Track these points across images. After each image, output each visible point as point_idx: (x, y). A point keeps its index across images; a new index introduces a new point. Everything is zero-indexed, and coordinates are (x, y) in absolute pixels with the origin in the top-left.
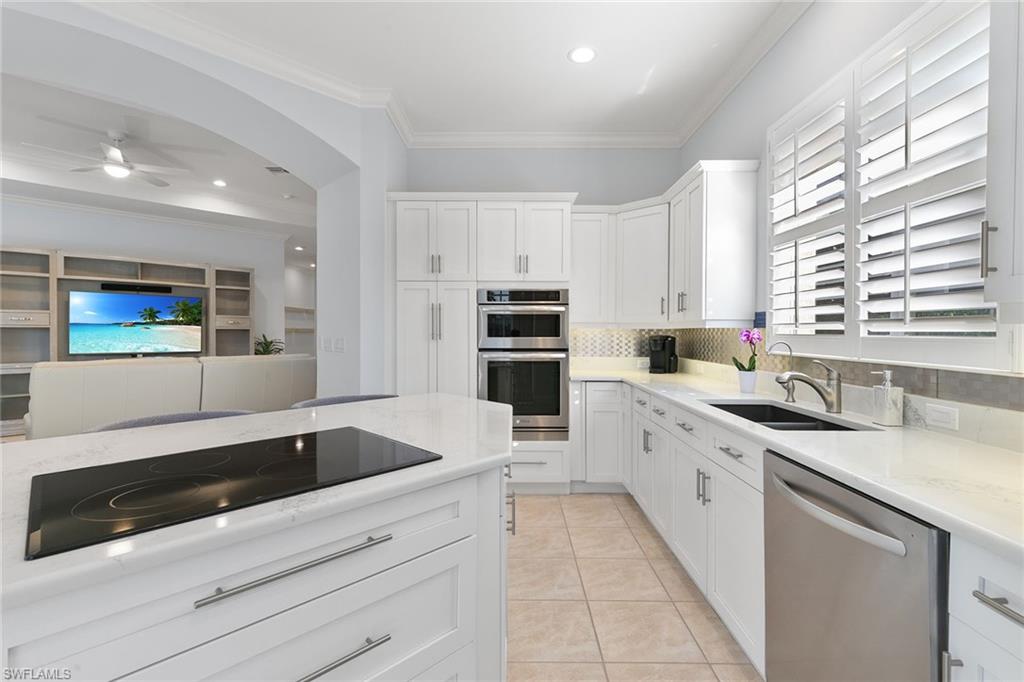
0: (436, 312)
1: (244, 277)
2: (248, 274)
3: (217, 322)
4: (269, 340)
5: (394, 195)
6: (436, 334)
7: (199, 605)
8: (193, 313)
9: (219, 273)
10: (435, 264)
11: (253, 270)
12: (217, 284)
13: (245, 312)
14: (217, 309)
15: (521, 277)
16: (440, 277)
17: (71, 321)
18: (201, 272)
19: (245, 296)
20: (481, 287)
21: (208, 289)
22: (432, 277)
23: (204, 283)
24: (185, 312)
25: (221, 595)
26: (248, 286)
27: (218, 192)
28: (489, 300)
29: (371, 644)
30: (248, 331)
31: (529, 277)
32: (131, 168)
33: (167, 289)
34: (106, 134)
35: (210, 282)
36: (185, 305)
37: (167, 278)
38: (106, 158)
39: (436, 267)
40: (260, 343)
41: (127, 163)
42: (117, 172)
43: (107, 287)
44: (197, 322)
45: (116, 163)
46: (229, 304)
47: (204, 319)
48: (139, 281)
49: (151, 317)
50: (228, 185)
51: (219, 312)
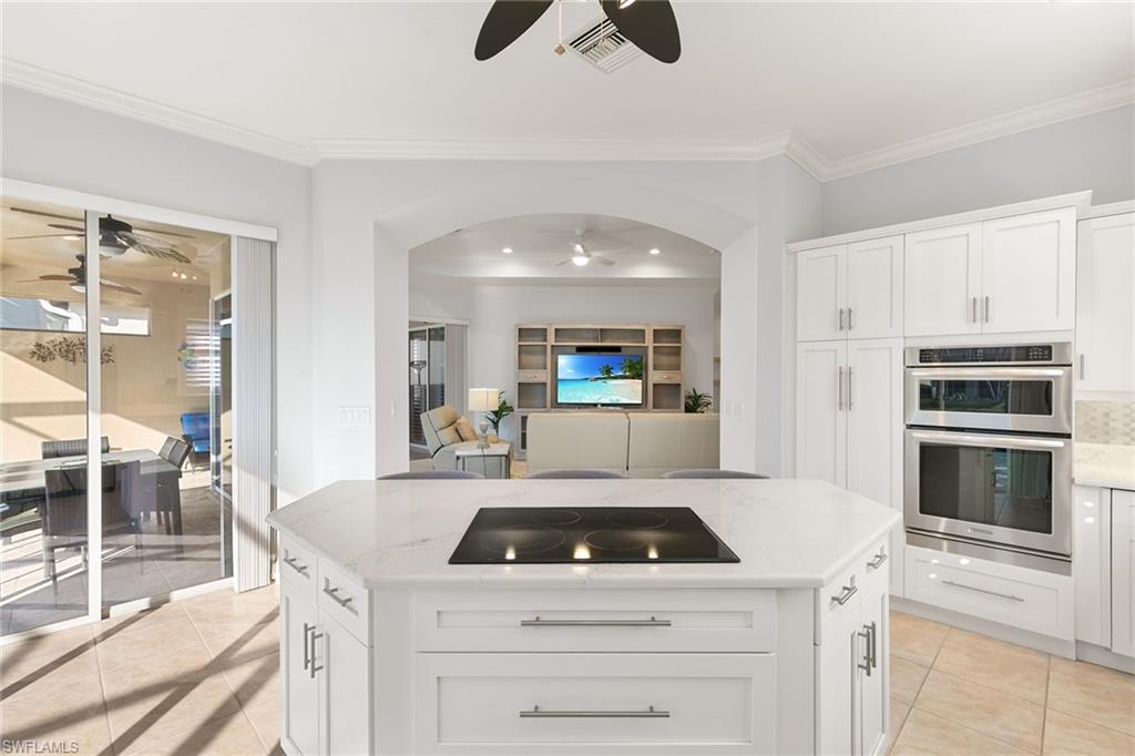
0: (845, 378)
1: (676, 334)
2: (680, 331)
3: (655, 377)
4: (699, 393)
5: (795, 246)
6: (845, 401)
7: (524, 624)
8: (637, 370)
9: (656, 332)
10: (845, 320)
11: (683, 326)
12: (655, 342)
13: (678, 367)
14: (654, 365)
15: (976, 328)
16: (851, 334)
17: (559, 377)
18: (642, 332)
19: (677, 352)
20: (910, 343)
21: (647, 348)
22: (842, 334)
23: (644, 342)
24: (631, 367)
25: (538, 623)
26: (679, 342)
27: (655, 259)
28: (921, 361)
29: (651, 713)
30: (679, 385)
31: (989, 328)
32: (589, 256)
33: (618, 349)
34: (574, 232)
35: (649, 342)
36: (631, 361)
37: (619, 340)
38: (573, 252)
39: (845, 324)
40: (690, 397)
41: (587, 253)
42: (580, 261)
43: (580, 350)
44: (638, 376)
45: (579, 254)
46: (665, 360)
47: (644, 373)
48: (599, 344)
49: (608, 373)
50: (661, 251)
51: (656, 368)
